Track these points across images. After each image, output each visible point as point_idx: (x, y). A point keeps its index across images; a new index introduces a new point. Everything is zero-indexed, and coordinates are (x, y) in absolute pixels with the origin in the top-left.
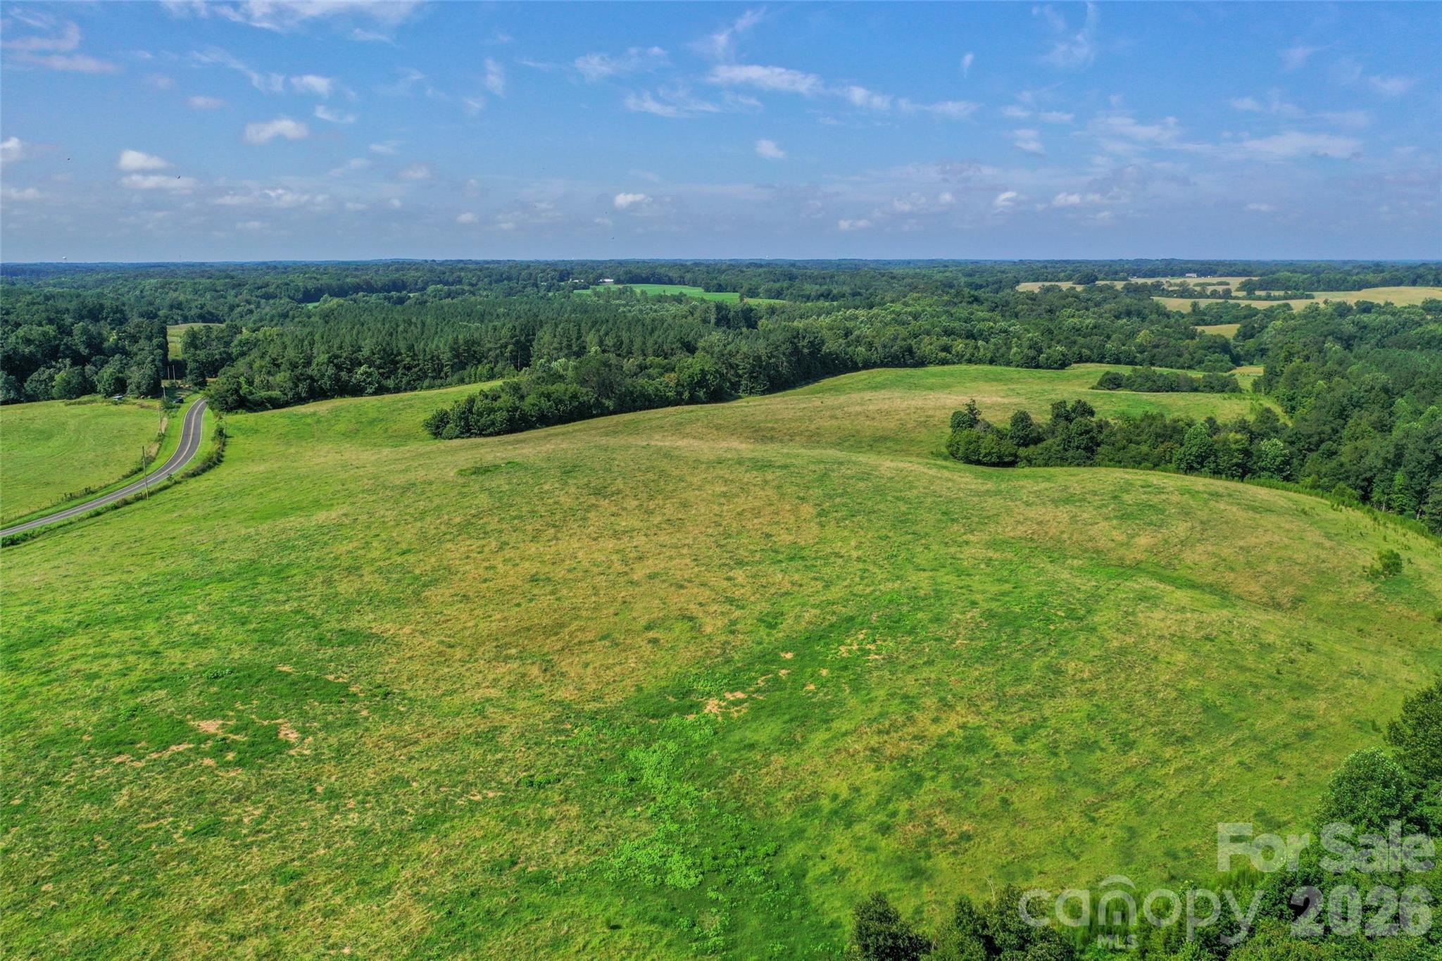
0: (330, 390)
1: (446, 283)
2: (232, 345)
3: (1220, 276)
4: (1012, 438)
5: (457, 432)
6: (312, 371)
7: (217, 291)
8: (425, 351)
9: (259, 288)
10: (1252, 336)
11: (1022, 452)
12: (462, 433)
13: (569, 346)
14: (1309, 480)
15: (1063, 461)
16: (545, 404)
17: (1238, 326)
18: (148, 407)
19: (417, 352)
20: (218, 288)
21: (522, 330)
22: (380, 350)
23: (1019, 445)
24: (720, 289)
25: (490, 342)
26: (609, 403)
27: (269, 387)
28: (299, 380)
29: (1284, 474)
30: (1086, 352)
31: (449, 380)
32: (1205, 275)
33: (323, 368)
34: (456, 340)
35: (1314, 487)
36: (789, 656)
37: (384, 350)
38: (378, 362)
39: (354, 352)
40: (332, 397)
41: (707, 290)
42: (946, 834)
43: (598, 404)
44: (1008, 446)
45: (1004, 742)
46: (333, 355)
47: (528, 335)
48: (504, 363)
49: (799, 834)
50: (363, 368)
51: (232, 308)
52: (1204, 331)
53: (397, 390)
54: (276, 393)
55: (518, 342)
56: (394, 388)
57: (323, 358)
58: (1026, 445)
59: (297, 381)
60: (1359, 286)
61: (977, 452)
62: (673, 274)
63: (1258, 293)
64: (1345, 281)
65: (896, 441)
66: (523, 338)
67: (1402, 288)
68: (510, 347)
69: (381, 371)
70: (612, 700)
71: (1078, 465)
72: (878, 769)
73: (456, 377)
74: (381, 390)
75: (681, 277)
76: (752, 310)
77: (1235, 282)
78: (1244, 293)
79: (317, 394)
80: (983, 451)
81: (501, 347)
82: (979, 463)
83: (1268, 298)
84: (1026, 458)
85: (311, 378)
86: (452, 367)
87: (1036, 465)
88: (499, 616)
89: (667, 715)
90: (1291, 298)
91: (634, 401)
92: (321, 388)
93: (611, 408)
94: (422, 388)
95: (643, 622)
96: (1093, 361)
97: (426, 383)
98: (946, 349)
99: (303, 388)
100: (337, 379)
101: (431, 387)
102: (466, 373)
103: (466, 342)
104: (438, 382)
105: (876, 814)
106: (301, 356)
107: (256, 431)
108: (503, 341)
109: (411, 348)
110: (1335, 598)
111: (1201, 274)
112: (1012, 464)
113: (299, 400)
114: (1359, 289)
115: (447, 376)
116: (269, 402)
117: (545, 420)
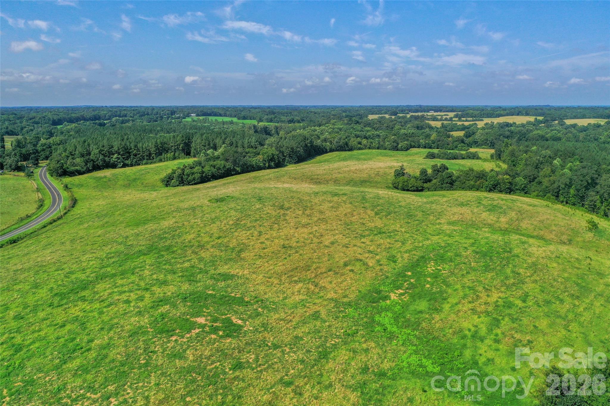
0: (102, 166)
1: (120, 116)
2: (38, 146)
3: (444, 112)
4: (420, 180)
5: (177, 183)
6: (92, 157)
7: (11, 121)
8: (142, 147)
9: (31, 119)
10: (470, 136)
11: (425, 185)
12: (180, 184)
13: (209, 144)
14: (535, 193)
15: (442, 189)
16: (214, 170)
17: (464, 132)
18: (18, 176)
19: (139, 148)
20: (11, 120)
21: (186, 137)
22: (122, 148)
23: (424, 183)
24: (244, 118)
25: (172, 143)
26: (238, 169)
27: (74, 165)
28: (87, 162)
29: (525, 191)
30: (413, 144)
31: (155, 160)
32: (437, 112)
33: (98, 156)
34: (156, 143)
35: (537, 196)
36: (410, 273)
37: (124, 147)
38: (122, 153)
39: (110, 148)
40: (103, 169)
41: (239, 119)
42: (522, 341)
43: (234, 170)
44: (419, 184)
45: (519, 303)
46: (101, 150)
47: (189, 139)
48: (179, 152)
49: (464, 346)
50: (116, 156)
51: (22, 129)
52: (452, 135)
53: (132, 165)
54: (78, 168)
55: (185, 143)
56: (130, 164)
57: (97, 151)
58: (426, 182)
59: (86, 162)
60: (499, 116)
61: (407, 186)
62: (222, 112)
63: (463, 119)
64: (493, 114)
65: (370, 182)
66: (187, 141)
67: (514, 117)
68: (181, 145)
69: (123, 157)
70: (352, 296)
71: (448, 190)
72: (479, 317)
73: (158, 159)
74: (125, 166)
75: (225, 113)
76: (267, 127)
77: (451, 115)
78: (457, 119)
79: (96, 168)
80: (410, 186)
81: (177, 145)
82: (408, 190)
83: (467, 121)
84: (427, 188)
85: (92, 160)
86: (156, 154)
87: (431, 191)
88: (281, 264)
89: (378, 302)
90: (476, 120)
91: (248, 168)
92: (98, 165)
93: (239, 171)
94: (142, 164)
95: (341, 263)
96: (416, 147)
97: (144, 161)
98: (360, 143)
99: (90, 165)
100: (104, 161)
101: (146, 164)
102: (162, 157)
103: (161, 143)
104: (150, 161)
105: (490, 335)
106: (85, 151)
107: (82, 186)
108: (178, 142)
109: (136, 146)
110: (582, 239)
111: (436, 111)
112: (422, 190)
113: (89, 171)
114: (499, 117)
115: (153, 159)
116: (77, 172)
117: (215, 177)
